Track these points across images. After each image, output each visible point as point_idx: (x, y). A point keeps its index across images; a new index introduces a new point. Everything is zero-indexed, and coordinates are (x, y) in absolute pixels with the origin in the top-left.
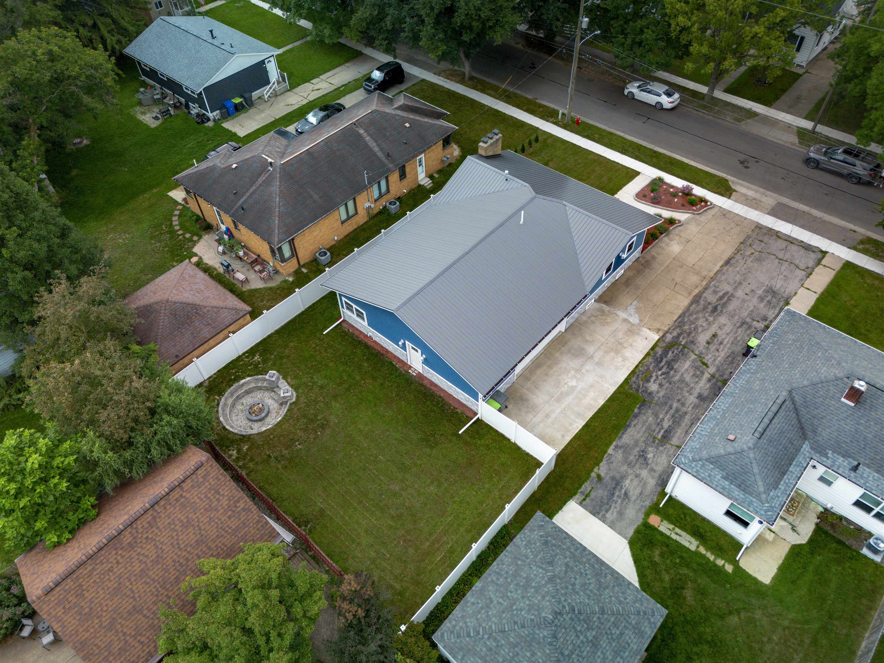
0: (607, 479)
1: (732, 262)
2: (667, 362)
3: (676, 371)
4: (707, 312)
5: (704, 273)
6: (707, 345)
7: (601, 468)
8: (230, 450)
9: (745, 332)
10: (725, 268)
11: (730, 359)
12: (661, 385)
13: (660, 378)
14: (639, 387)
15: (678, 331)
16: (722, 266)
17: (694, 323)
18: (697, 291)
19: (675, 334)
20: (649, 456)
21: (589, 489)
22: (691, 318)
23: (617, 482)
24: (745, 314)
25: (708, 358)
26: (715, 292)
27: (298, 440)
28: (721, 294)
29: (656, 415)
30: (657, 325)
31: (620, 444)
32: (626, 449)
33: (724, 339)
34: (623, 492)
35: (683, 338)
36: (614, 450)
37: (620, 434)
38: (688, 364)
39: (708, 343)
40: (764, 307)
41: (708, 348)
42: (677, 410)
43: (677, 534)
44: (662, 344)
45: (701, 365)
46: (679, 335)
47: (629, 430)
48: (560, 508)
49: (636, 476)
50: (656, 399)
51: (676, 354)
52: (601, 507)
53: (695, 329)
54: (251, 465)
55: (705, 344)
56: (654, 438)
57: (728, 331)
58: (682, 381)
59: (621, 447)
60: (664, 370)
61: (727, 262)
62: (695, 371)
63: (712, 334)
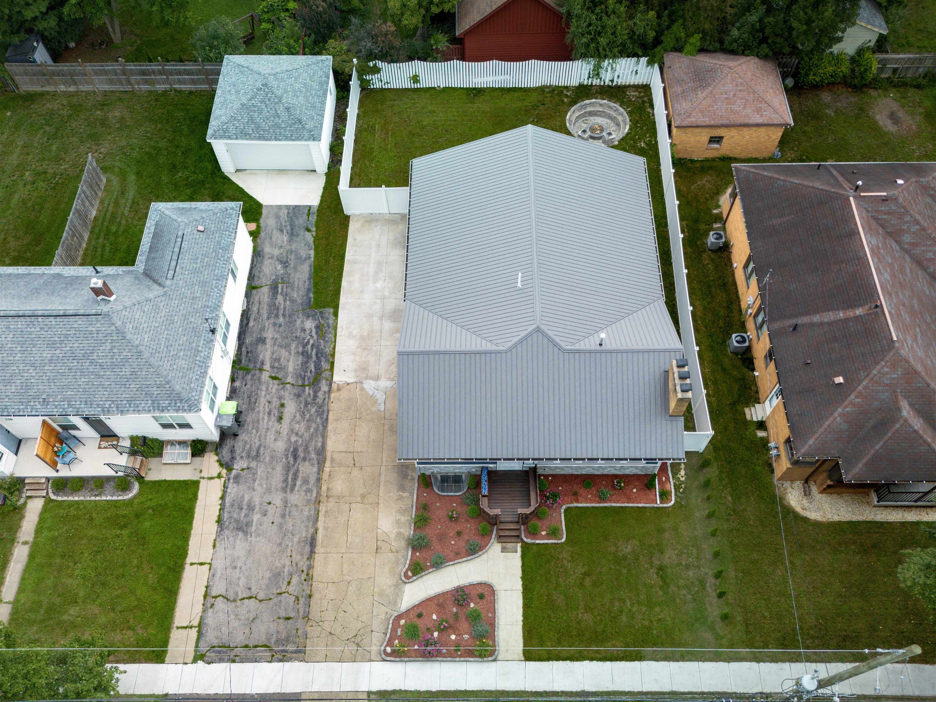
0: (302, 232)
1: (307, 549)
2: (311, 357)
3: (298, 353)
4: (301, 445)
5: (331, 504)
6: (282, 401)
7: (311, 237)
8: (572, 92)
9: (251, 445)
10: (312, 531)
11: (253, 400)
12: (304, 330)
13: (308, 337)
14: (322, 317)
15: (319, 401)
16: (316, 530)
17: (308, 421)
18: (327, 469)
19: (320, 395)
20: (280, 266)
21: (310, 218)
22: (314, 425)
23: (292, 234)
24: (261, 472)
25: (274, 386)
26: (306, 481)
28: (298, 483)
29: (293, 301)
30: (344, 394)
31: (308, 261)
32: (301, 260)
33: (269, 421)
34: (285, 231)
35: (309, 394)
36: (310, 255)
37: (312, 268)
38: (291, 369)
39: (282, 405)
40: (243, 497)
41: (280, 398)
42: (277, 316)
44: (326, 374)
45: (277, 375)
46: (315, 396)
47: (307, 276)
48: (322, 197)
49: (281, 246)
50: (301, 315)
51: (306, 372)
52: (295, 214)
53: (304, 413)
54: (548, 94)
55: (285, 402)
56: (283, 283)
57: (268, 434)
58: (287, 347)
59: (306, 259)
60: (309, 346)
61: (312, 543)
62: (281, 365)
63: (283, 421)
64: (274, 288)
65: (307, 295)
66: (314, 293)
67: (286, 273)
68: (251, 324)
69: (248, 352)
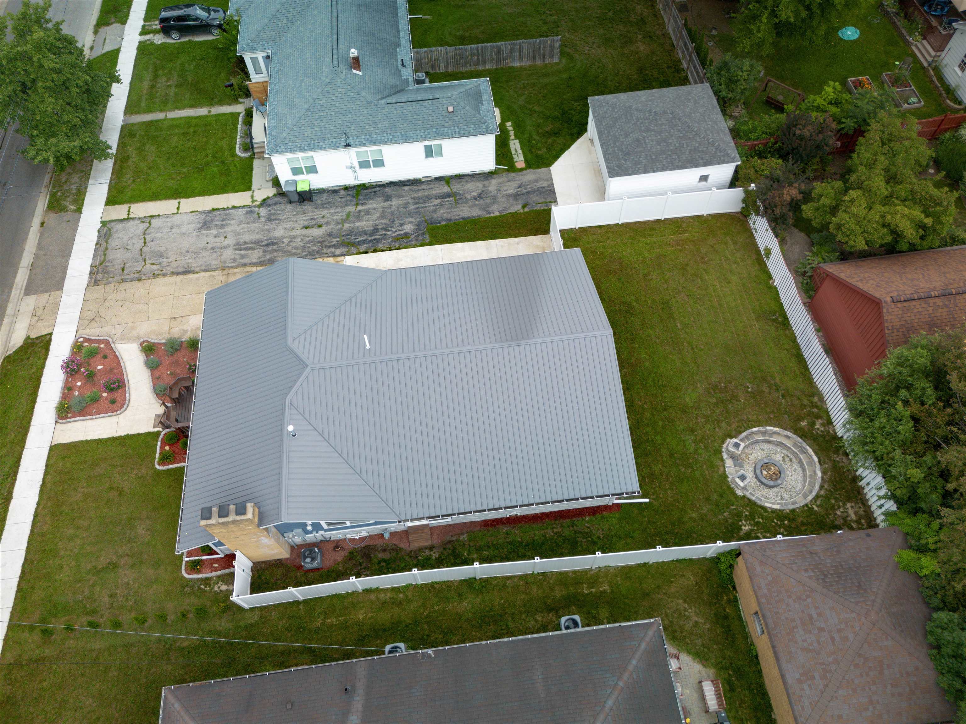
0: (521, 202)
2: (372, 236)
3: (376, 226)
4: (279, 247)
5: (220, 278)
6: (324, 225)
7: (516, 210)
8: (822, 431)
9: (281, 214)
10: (197, 269)
11: (326, 206)
12: (401, 225)
13: (394, 230)
14: (418, 235)
15: (325, 250)
16: (197, 272)
17: (304, 246)
19: (332, 250)
20: (476, 194)
21: (540, 204)
22: (301, 251)
23: (516, 196)
24: (256, 225)
25: (339, 217)
26: (244, 256)
27: (747, 392)
28: (242, 252)
29: (435, 211)
31: (485, 213)
32: (485, 208)
33: (304, 220)
34: (519, 189)
35: (331, 242)
36: (493, 213)
37: (477, 218)
38: (358, 224)
39: (320, 226)
40: (233, 220)
41: (327, 223)
42: (417, 203)
43: (516, 151)
44: (353, 249)
45: (351, 216)
46: (329, 247)
47: (466, 216)
49: (500, 190)
50: (418, 220)
51: (355, 235)
52: (544, 192)
53: (312, 242)
54: (805, 402)
55: (324, 227)
56: (456, 200)
57: (292, 223)
58: (383, 216)
59: (488, 211)
60: (384, 232)
61: (187, 272)
62: (362, 217)
63: (305, 230)
64: (449, 195)
65: (443, 220)
66: (446, 225)
67: (467, 201)
68: (406, 188)
69: (375, 192)
